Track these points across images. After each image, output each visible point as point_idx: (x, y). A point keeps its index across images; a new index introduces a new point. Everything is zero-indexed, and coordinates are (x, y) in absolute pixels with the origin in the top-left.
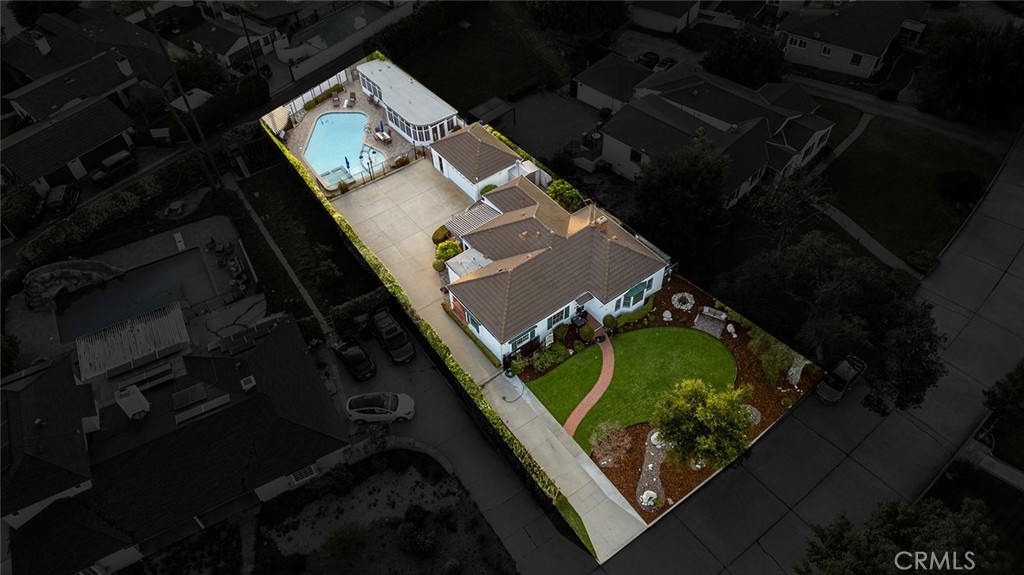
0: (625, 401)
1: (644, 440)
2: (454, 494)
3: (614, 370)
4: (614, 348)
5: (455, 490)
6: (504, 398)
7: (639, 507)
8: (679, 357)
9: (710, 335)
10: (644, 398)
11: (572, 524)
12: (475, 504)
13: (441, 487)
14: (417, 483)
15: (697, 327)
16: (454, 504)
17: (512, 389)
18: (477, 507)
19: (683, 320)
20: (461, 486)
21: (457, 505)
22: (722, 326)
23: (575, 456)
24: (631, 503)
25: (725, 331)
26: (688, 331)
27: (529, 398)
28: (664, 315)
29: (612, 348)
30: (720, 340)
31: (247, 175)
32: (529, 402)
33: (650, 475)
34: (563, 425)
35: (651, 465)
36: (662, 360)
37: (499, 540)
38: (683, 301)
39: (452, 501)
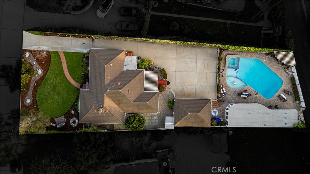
0: (56, 74)
1: (42, 69)
2: (66, 10)
3: (68, 80)
4: (75, 87)
5: (67, 11)
6: (84, 44)
7: (28, 51)
8: (58, 102)
9: (57, 118)
10: (54, 80)
11: (37, 32)
12: (60, 13)
13: (71, 8)
14: (76, 3)
15: (63, 117)
16: (64, 8)
17: (85, 48)
18: (58, 13)
19: (68, 116)
20: (67, 13)
21: (63, 9)
22: (57, 124)
23: (52, 48)
24: (30, 50)
25: (55, 123)
26: (64, 113)
27: (78, 50)
28: (74, 111)
29: (76, 86)
30: (53, 118)
31: (262, 32)
32: (77, 49)
33: (33, 61)
34: (63, 52)
35: (34, 63)
36: (61, 96)
37: (46, 12)
38: (74, 122)
39: (65, 8)
